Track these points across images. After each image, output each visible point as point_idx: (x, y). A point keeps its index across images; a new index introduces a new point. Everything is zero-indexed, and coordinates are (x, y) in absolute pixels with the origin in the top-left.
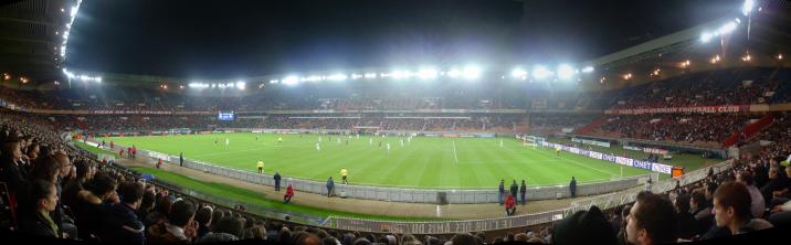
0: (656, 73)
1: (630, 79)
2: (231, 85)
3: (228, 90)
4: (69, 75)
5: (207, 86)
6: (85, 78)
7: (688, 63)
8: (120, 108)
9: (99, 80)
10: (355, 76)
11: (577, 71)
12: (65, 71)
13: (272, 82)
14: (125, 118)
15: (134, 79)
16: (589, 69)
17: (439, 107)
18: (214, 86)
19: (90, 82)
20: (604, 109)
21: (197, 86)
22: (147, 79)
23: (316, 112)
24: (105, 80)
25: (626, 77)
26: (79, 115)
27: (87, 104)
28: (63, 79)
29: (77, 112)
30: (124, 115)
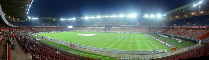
0: (185, 16)
1: (178, 18)
2: (71, 19)
3: (71, 20)
4: (30, 18)
5: (65, 19)
6: (33, 18)
7: (194, 13)
8: (43, 26)
9: (37, 19)
10: (103, 17)
11: (162, 15)
12: (28, 17)
13: (82, 18)
14: (44, 28)
15: (46, 18)
16: (165, 15)
17: (126, 25)
18: (67, 19)
19: (35, 19)
20: (170, 26)
21: (62, 19)
22: (49, 18)
23: (93, 26)
24: (38, 19)
25: (177, 17)
26: (33, 28)
27: (34, 25)
28: (28, 19)
29: (32, 27)
30: (44, 27)
